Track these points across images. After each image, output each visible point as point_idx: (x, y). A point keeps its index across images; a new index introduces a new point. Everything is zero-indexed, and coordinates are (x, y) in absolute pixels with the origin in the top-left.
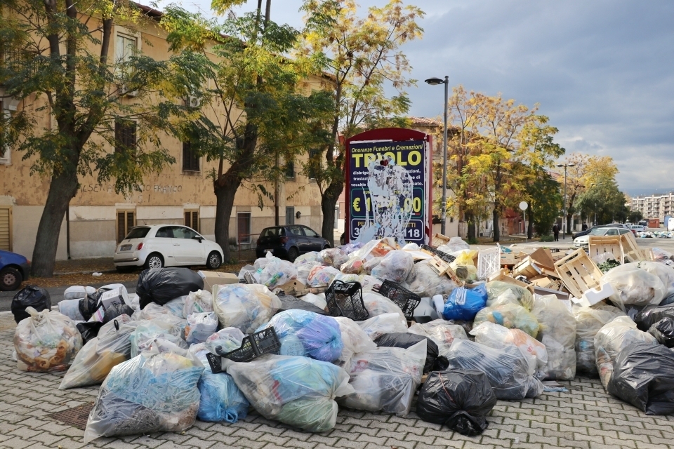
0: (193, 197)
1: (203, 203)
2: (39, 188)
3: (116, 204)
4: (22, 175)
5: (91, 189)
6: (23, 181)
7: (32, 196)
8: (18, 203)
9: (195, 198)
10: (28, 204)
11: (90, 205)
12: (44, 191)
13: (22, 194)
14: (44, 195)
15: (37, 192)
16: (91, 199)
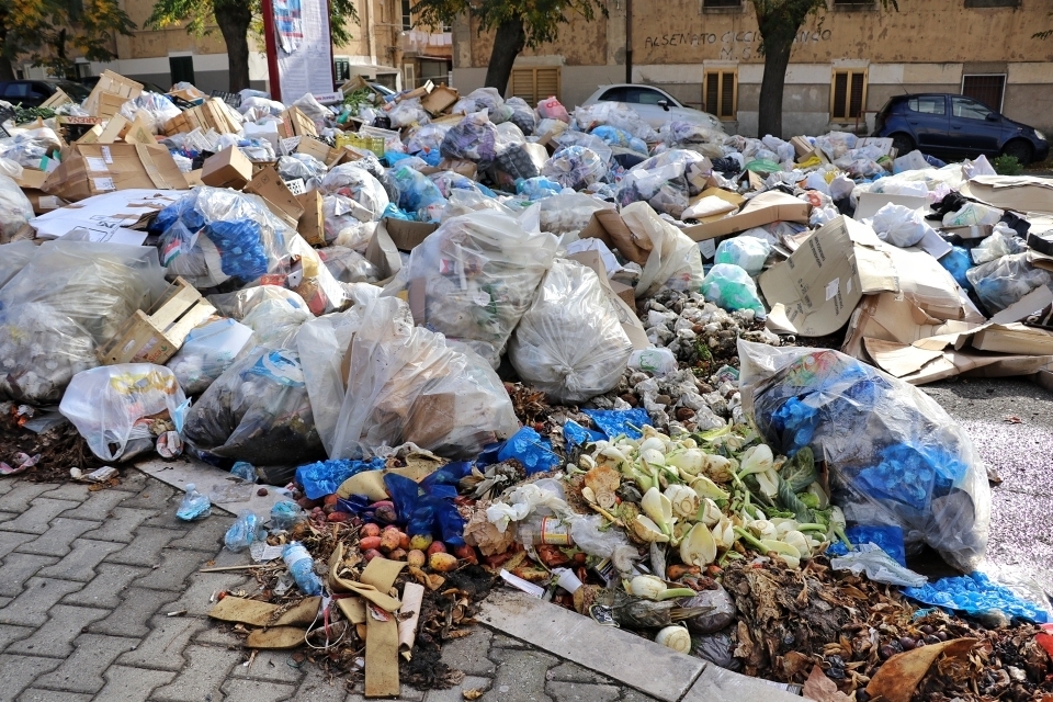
0: (856, 49)
1: (877, 57)
2: (593, 43)
3: (705, 62)
4: (573, 30)
5: (665, 42)
6: (574, 37)
7: (585, 54)
8: (568, 63)
9: (861, 51)
10: (579, 64)
11: (664, 63)
12: (599, 47)
13: (573, 53)
14: (598, 52)
15: (590, 48)
16: (666, 55)
